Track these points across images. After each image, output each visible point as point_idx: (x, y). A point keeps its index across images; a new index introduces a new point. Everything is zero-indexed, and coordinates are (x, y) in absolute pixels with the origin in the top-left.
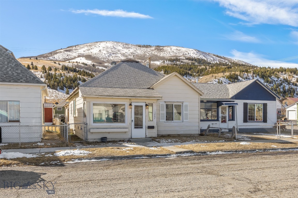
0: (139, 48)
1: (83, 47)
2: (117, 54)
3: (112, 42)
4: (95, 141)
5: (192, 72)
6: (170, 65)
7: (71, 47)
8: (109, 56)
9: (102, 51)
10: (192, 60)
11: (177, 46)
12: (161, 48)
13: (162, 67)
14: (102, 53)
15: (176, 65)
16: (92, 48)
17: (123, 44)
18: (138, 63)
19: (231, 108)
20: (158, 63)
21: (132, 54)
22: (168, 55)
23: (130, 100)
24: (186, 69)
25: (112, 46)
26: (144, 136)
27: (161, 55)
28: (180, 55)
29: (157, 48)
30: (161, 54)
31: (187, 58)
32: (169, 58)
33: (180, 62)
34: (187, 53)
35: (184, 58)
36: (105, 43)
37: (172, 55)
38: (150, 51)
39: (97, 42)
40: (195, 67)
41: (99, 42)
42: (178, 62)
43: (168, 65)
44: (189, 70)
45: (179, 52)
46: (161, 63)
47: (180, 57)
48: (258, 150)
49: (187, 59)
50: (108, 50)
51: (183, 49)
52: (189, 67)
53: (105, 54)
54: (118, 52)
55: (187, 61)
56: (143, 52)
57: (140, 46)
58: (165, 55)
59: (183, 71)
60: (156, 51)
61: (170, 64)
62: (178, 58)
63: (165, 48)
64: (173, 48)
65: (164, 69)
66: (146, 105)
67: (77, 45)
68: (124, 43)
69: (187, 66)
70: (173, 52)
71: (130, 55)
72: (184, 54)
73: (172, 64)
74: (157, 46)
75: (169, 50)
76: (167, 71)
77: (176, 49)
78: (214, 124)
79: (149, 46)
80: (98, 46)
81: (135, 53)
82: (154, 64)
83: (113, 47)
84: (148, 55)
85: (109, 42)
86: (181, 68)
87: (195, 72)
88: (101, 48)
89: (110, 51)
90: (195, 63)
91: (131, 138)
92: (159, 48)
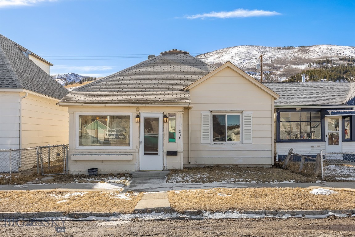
0: (279, 50)
1: (213, 54)
2: (252, 60)
3: (246, 47)
4: (80, 173)
5: (349, 76)
6: (318, 69)
7: (200, 55)
8: (242, 63)
9: (234, 58)
10: (349, 61)
11: (327, 45)
12: (307, 48)
13: (307, 71)
14: (234, 61)
15: (327, 68)
16: (223, 55)
17: (258, 48)
18: (186, 54)
19: (348, 119)
20: (302, 67)
21: (269, 58)
22: (315, 56)
23: (138, 109)
24: (340, 72)
25: (246, 50)
26: (160, 168)
27: (307, 58)
28: (331, 55)
29: (301, 49)
30: (306, 56)
31: (341, 58)
32: (317, 60)
33: (331, 64)
34: (342, 52)
35: (338, 59)
36: (238, 48)
37: (321, 56)
38: (293, 53)
39: (229, 48)
40: (353, 69)
41: (230, 47)
42: (329, 65)
43: (315, 68)
44: (344, 74)
45: (330, 51)
46: (306, 67)
47: (331, 57)
48: (335, 212)
49: (340, 60)
50: (241, 56)
51: (337, 48)
52: (343, 70)
53: (237, 61)
54: (253, 57)
55: (342, 62)
56: (283, 55)
57: (279, 49)
58: (312, 56)
59: (335, 75)
60: (300, 52)
61: (319, 67)
62: (329, 59)
63: (311, 49)
64: (323, 48)
65: (310, 74)
66: (165, 116)
67: (206, 53)
68: (261, 47)
69: (342, 68)
70: (323, 52)
71: (267, 60)
72: (337, 54)
73: (321, 68)
74: (301, 47)
75: (318, 51)
76: (313, 76)
77: (326, 48)
78: (315, 147)
79: (292, 47)
80: (230, 52)
81: (274, 56)
82: (298, 68)
83: (247, 52)
84: (290, 58)
85: (242, 47)
86: (333, 71)
87: (353, 75)
88: (233, 54)
89: (244, 57)
90: (352, 64)
91: (139, 170)
92: (303, 49)
